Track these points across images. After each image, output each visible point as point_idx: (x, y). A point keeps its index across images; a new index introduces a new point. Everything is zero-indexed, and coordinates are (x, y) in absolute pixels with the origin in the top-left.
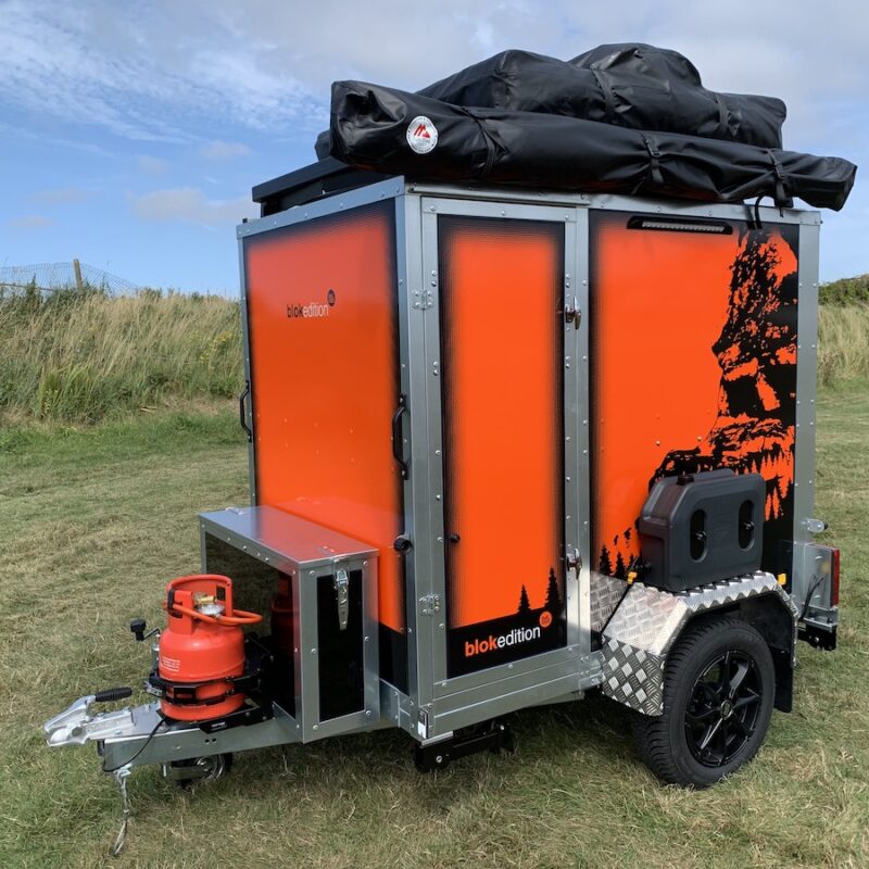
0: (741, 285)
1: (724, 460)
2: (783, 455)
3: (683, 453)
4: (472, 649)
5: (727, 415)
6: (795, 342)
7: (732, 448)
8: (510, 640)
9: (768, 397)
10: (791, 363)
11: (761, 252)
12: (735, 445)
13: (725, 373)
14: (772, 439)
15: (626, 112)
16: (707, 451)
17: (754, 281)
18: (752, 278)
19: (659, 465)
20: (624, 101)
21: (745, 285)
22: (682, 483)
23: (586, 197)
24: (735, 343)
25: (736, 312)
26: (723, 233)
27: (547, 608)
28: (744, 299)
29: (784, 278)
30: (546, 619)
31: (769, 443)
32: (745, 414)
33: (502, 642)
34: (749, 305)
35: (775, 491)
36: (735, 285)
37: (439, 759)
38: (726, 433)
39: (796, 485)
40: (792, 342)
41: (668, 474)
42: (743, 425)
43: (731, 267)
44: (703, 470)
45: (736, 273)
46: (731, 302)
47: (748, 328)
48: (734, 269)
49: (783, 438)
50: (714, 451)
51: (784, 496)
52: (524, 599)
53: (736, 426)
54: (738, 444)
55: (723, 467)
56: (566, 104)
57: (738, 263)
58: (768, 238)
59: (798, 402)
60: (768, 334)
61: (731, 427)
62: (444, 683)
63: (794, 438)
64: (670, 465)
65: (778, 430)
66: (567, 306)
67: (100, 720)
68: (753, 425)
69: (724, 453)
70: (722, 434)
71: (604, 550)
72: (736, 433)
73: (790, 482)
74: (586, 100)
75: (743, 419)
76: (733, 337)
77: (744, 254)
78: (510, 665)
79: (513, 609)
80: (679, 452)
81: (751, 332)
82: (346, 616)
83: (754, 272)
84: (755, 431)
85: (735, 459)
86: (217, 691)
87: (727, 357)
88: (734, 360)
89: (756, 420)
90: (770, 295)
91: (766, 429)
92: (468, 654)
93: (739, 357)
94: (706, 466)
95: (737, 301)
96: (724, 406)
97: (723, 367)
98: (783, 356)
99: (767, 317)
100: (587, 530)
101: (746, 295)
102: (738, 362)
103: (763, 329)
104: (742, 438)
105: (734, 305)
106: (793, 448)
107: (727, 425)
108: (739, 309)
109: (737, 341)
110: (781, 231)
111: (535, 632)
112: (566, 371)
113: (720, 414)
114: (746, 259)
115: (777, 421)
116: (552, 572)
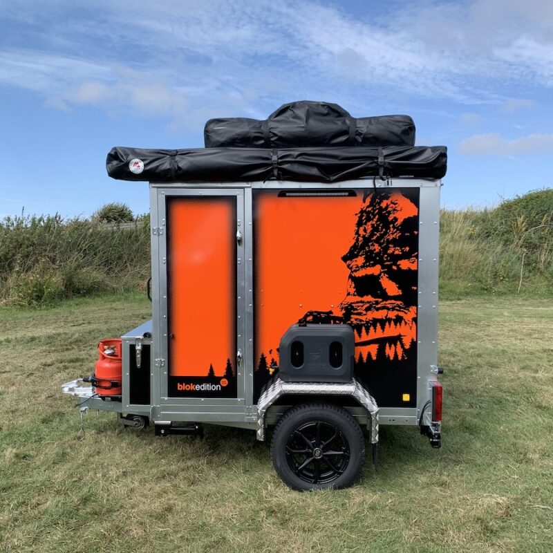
0: (366, 224)
1: (352, 320)
2: (406, 323)
3: (319, 313)
4: (181, 387)
5: (354, 295)
6: (417, 257)
8: (202, 387)
9: (391, 288)
10: (412, 269)
11: (383, 205)
12: (361, 313)
13: (352, 272)
14: (395, 313)
15: (276, 140)
16: (339, 313)
17: (376, 222)
18: (375, 220)
19: (301, 317)
20: (275, 135)
21: (369, 223)
23: (250, 183)
24: (361, 256)
25: (361, 239)
26: (349, 196)
27: (225, 377)
28: (368, 232)
29: (405, 220)
30: (225, 382)
31: (392, 315)
32: (370, 296)
33: (198, 387)
34: (372, 234)
35: (398, 343)
36: (359, 224)
37: (163, 432)
38: (353, 305)
39: (419, 342)
40: (414, 257)
41: (309, 322)
42: (368, 302)
43: (356, 215)
44: (335, 323)
45: (360, 218)
46: (357, 233)
47: (372, 248)
48: (359, 215)
49: (406, 313)
50: (344, 314)
51: (407, 347)
52: (211, 370)
53: (362, 302)
54: (364, 312)
56: (238, 141)
57: (362, 212)
58: (389, 197)
59: (420, 293)
60: (390, 252)
61: (358, 302)
62: (166, 398)
63: (417, 314)
64: (310, 318)
65: (400, 307)
66: (238, 235)
67: (81, 388)
68: (377, 303)
69: (352, 316)
70: (350, 305)
71: (263, 355)
72: (362, 306)
73: (413, 340)
74: (249, 137)
75: (368, 298)
76: (359, 252)
77: (368, 207)
78: (203, 399)
79: (205, 373)
80: (316, 312)
81: (375, 250)
82: (140, 362)
83: (377, 217)
84: (379, 306)
85: (362, 321)
86: (108, 385)
87: (354, 263)
88: (360, 265)
89: (380, 300)
90: (392, 229)
91: (390, 306)
92: (179, 389)
93: (364, 263)
94: (338, 322)
95: (361, 232)
96: (352, 290)
97: (351, 268)
98: (404, 264)
99: (388, 242)
100: (252, 344)
101: (369, 229)
102: (362, 267)
103: (386, 249)
104: (368, 309)
105: (359, 235)
106: (415, 320)
107: (356, 301)
108: (364, 237)
109: (363, 255)
110: (402, 193)
111: (216, 388)
112: (238, 266)
113: (349, 294)
114: (370, 209)
115: (399, 302)
116: (228, 360)
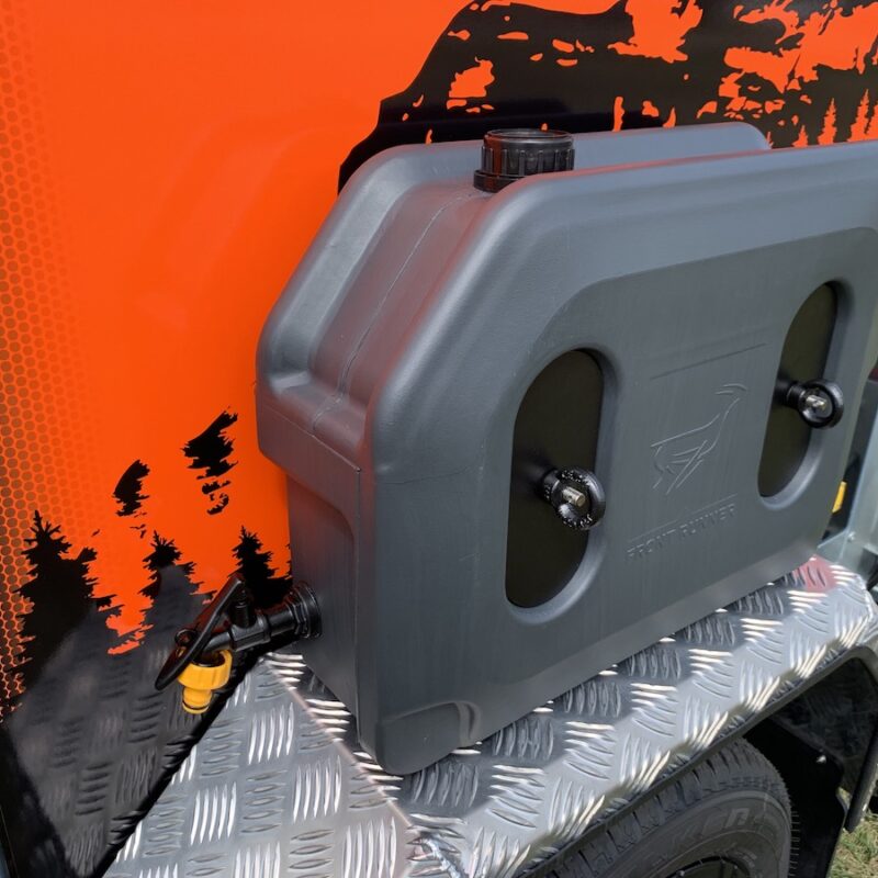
1: (728, 87)
3: (543, 24)
7: (767, 38)
12: (775, 27)
16: (663, 34)
19: (400, 74)
22: (493, 179)
41: (454, 126)
44: (634, 121)
50: (691, 40)
55: (719, 117)
64: (472, 84)
80: (524, 16)
85: (767, 90)
94: (649, 110)
